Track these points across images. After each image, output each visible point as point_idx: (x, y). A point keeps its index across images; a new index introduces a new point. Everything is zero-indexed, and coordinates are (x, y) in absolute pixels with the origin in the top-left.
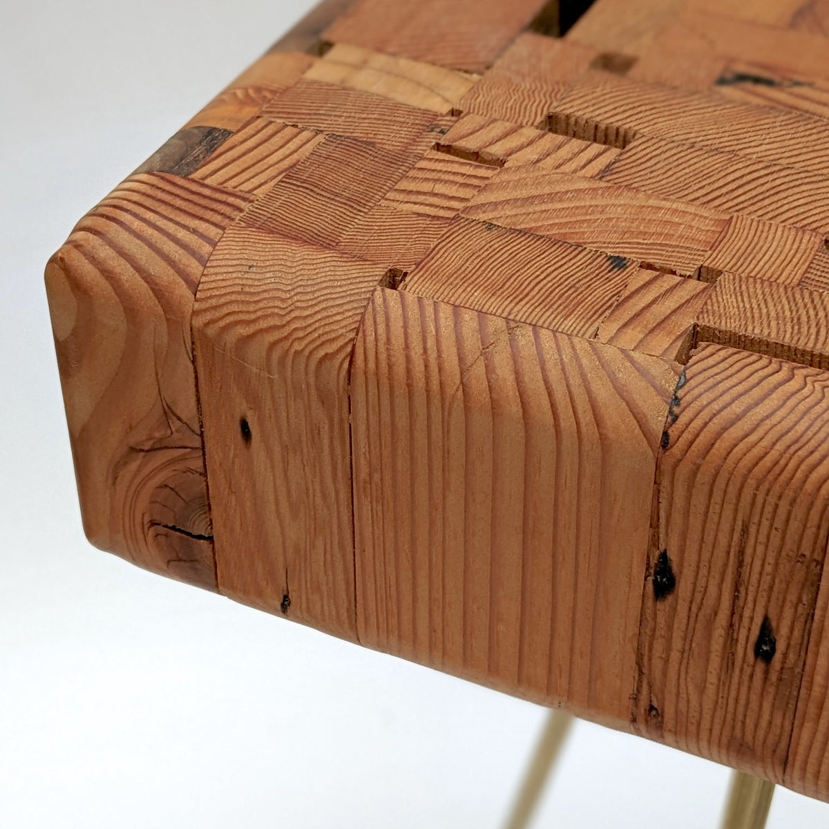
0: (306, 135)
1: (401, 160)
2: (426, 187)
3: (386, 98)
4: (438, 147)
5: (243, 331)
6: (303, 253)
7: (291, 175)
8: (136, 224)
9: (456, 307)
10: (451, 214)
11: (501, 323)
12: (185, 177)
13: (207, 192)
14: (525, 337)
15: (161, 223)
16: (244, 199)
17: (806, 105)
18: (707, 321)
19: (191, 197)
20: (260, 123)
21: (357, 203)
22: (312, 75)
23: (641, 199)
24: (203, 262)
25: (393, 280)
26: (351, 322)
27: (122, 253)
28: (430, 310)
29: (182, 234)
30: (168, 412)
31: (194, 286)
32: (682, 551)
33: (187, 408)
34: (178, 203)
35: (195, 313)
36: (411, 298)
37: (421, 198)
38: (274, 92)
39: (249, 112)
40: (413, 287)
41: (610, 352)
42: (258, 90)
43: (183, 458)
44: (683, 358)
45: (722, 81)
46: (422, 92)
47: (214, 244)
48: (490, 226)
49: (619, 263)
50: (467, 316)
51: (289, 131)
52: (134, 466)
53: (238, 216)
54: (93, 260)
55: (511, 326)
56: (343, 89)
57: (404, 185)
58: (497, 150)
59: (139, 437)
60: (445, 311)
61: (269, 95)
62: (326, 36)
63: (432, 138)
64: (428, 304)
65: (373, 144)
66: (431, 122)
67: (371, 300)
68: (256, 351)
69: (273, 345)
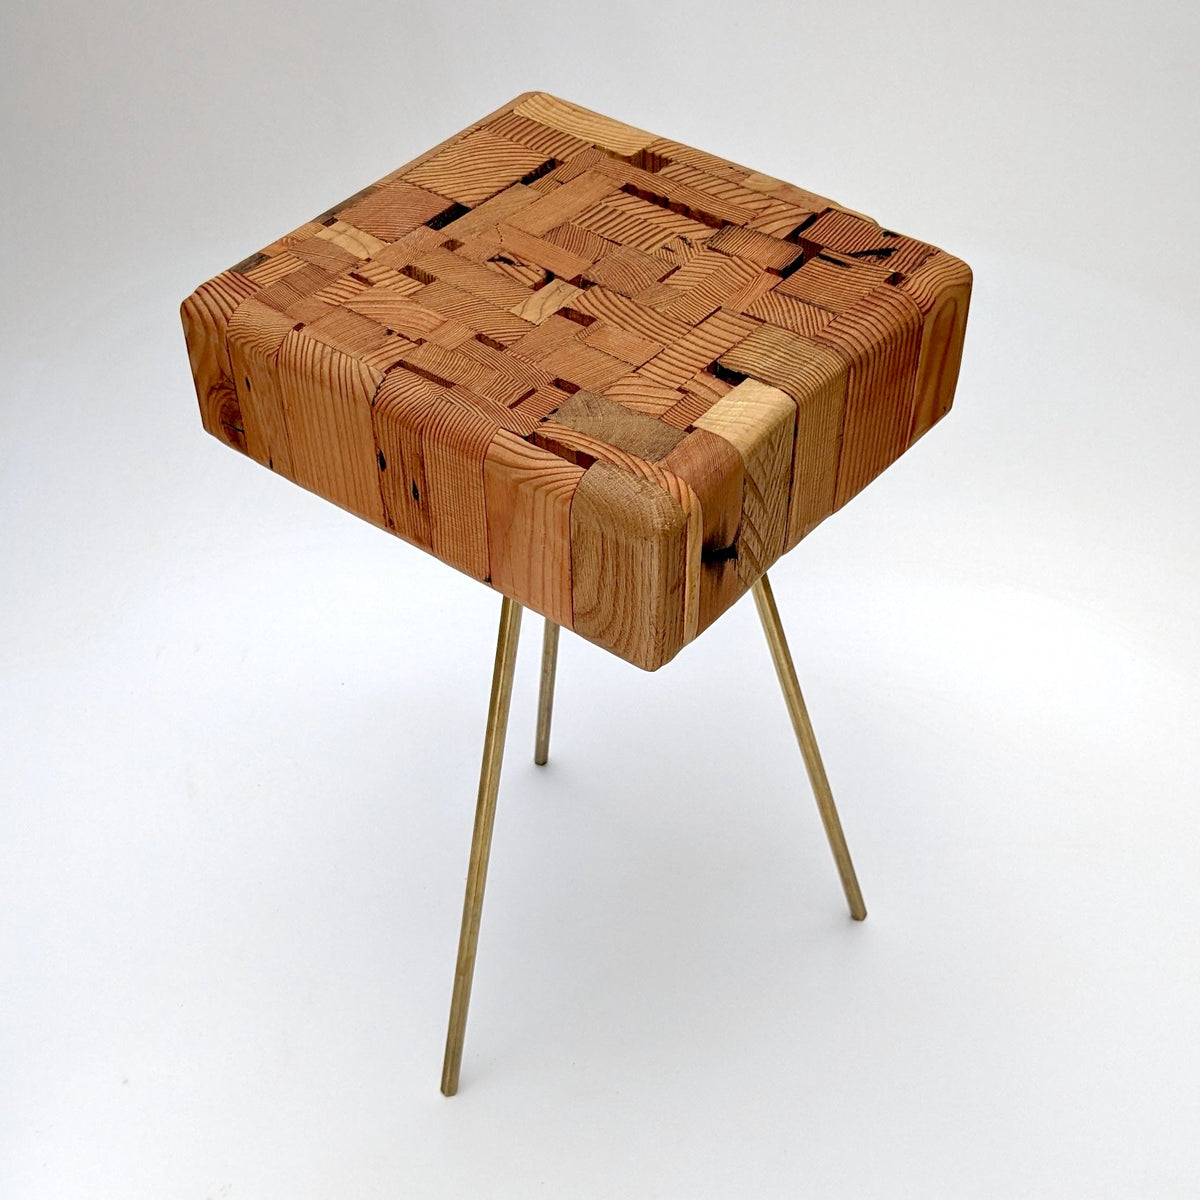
0: (301, 262)
1: (332, 278)
2: (335, 291)
3: (343, 249)
4: (352, 275)
5: (243, 341)
6: (271, 311)
7: (284, 280)
8: (213, 292)
9: (317, 341)
10: (337, 304)
11: (330, 349)
12: (242, 275)
13: (247, 282)
14: (336, 356)
15: (223, 293)
16: (259, 287)
17: (519, 276)
18: (407, 360)
19: (240, 284)
20: (285, 254)
21: (302, 294)
22: (319, 235)
23: (418, 308)
24: (233, 310)
25: (299, 327)
26: (279, 342)
27: (205, 303)
28: (307, 341)
29: (229, 299)
30: (222, 373)
31: (228, 320)
32: (385, 449)
33: (228, 372)
34: (233, 285)
35: (227, 332)
36: (302, 335)
37: (330, 295)
38: (298, 241)
39: (284, 248)
40: (305, 331)
41: (363, 366)
42: (293, 239)
43: (229, 394)
44: (388, 371)
45: (492, 260)
46: (361, 248)
47: (238, 304)
48: (350, 311)
49: (390, 332)
50: (319, 345)
51: (296, 259)
52: (214, 395)
53: (253, 293)
54: (195, 305)
55: (334, 350)
56: (328, 242)
57: (328, 289)
58: (374, 279)
59: (214, 383)
60: (313, 342)
61: (295, 242)
62: (335, 217)
63: (350, 271)
64: (307, 338)
65: (324, 270)
66: (356, 262)
67: (288, 335)
68: (247, 349)
69: (252, 348)
